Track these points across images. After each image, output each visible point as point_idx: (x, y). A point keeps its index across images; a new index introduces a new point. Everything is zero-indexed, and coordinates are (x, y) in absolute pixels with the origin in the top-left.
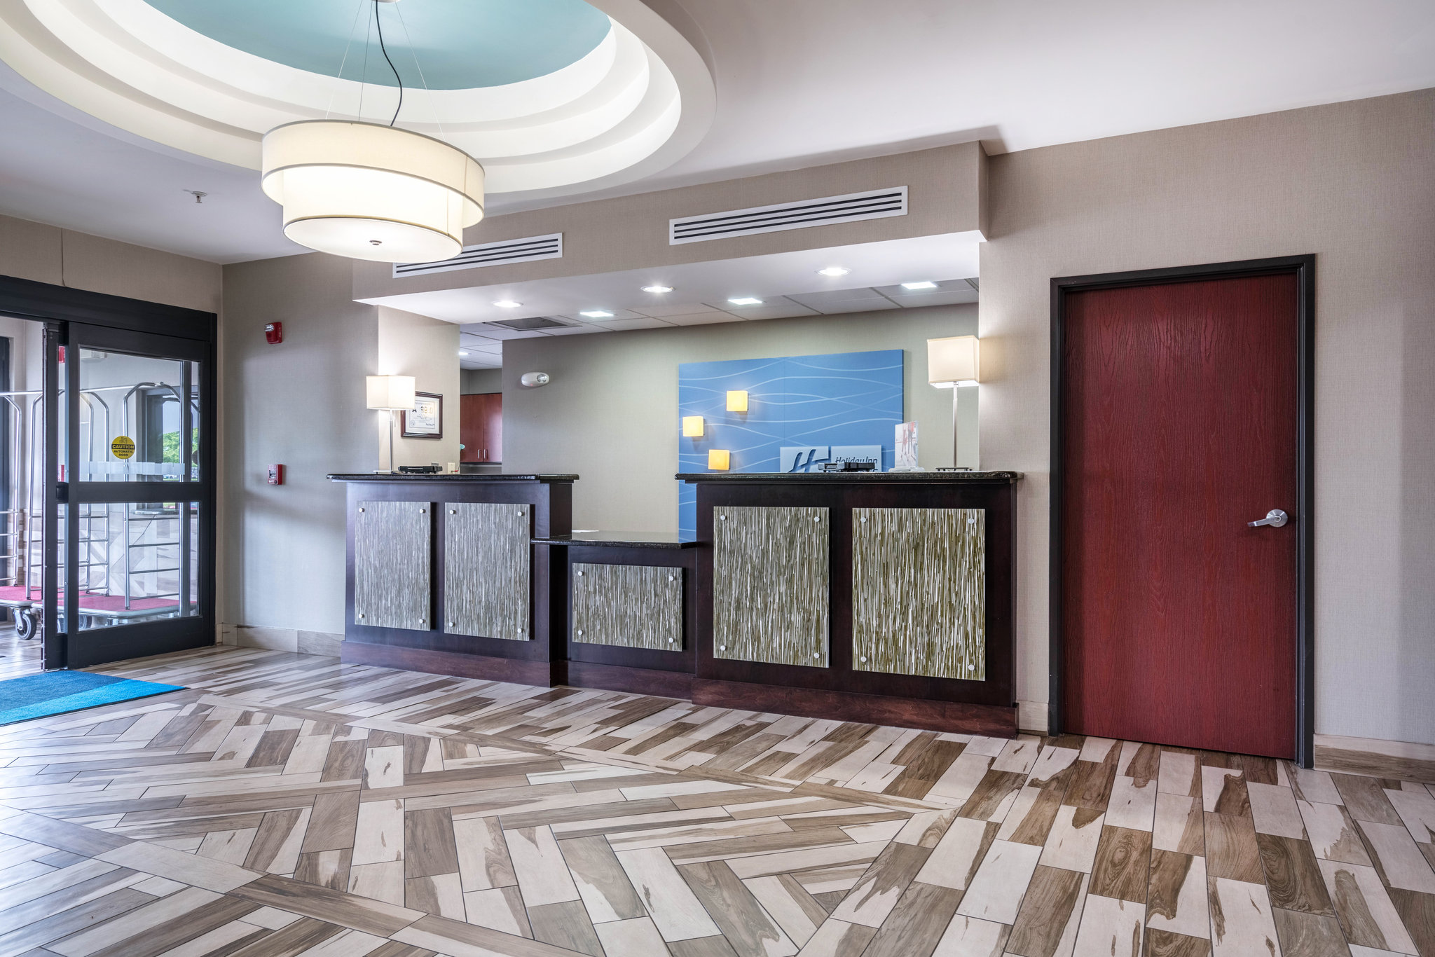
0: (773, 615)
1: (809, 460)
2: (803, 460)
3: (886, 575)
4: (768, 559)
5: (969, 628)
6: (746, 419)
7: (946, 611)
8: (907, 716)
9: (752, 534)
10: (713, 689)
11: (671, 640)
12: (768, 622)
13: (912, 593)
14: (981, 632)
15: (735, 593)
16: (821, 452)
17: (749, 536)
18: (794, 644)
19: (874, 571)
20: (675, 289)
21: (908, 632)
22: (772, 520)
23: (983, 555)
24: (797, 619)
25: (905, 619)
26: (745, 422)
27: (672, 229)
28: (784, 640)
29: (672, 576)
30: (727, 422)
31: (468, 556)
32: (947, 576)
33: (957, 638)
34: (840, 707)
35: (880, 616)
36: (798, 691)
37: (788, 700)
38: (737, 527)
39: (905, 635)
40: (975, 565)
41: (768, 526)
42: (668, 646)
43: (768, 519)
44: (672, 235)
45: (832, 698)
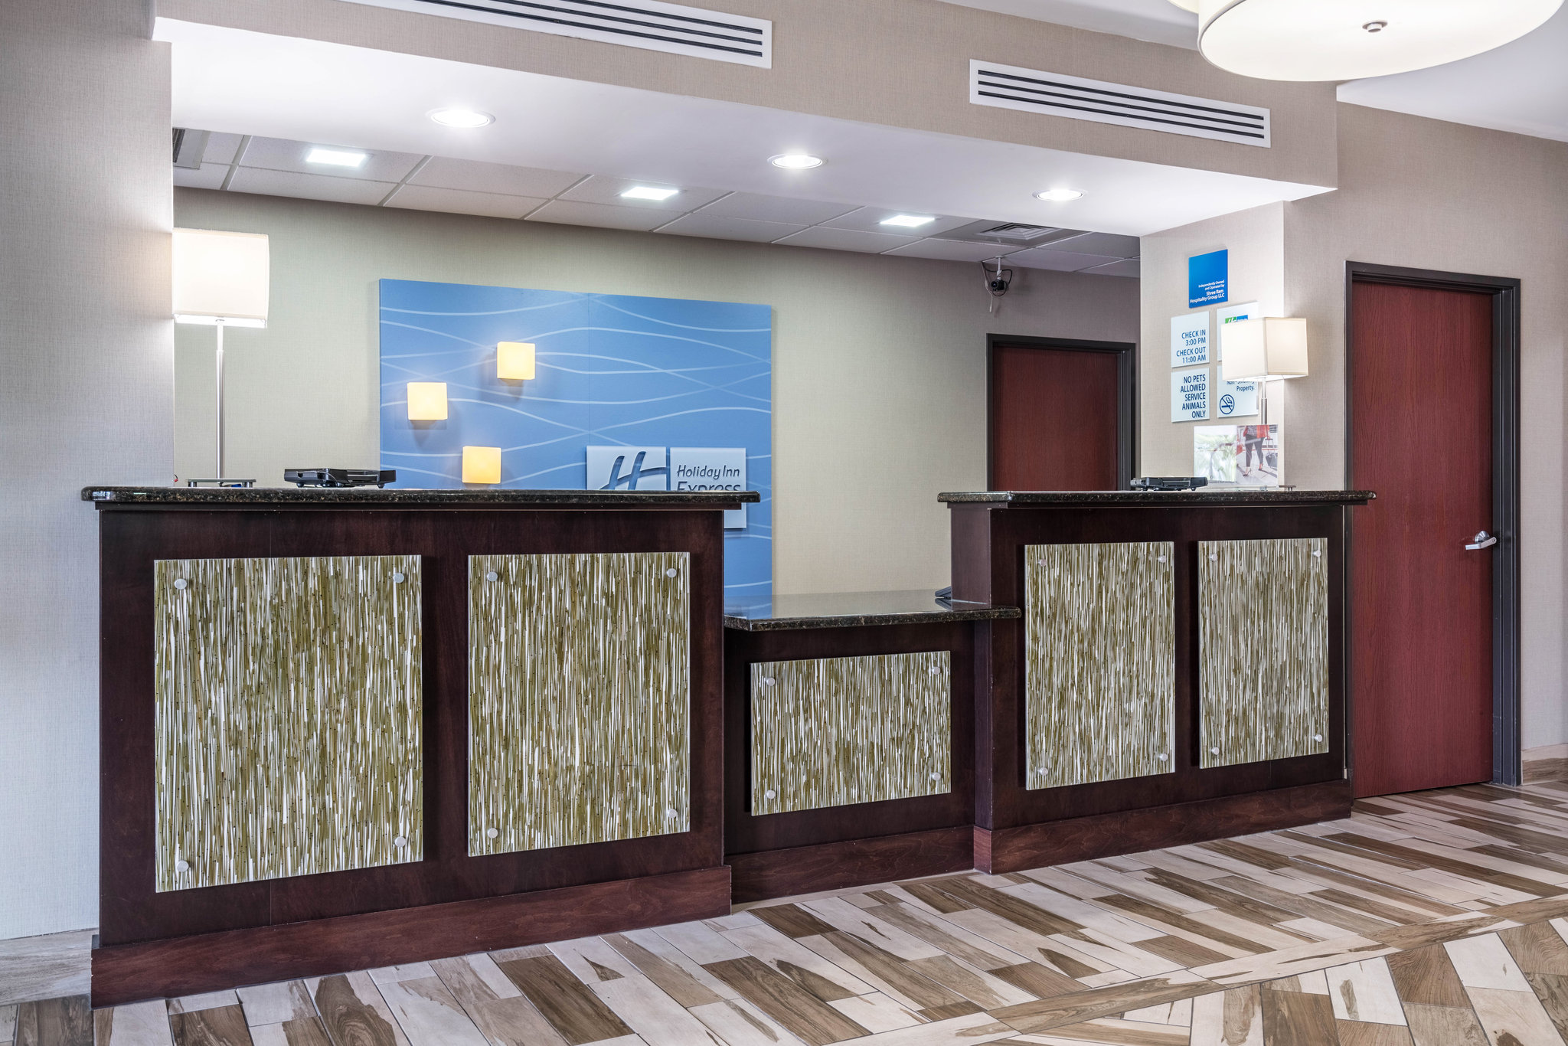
0: (1108, 705)
1: (636, 468)
2: (626, 469)
3: (1235, 630)
4: (1100, 622)
5: (1315, 690)
6: (520, 393)
7: (1294, 670)
8: (1254, 818)
9: (1078, 585)
10: (1020, 842)
11: (935, 776)
12: (1102, 718)
13: (1262, 652)
14: (1325, 693)
15: (1057, 681)
16: (655, 456)
17: (1075, 590)
18: (1134, 746)
19: (1224, 628)
20: (827, 162)
21: (1258, 704)
22: (1105, 563)
23: (1326, 595)
24: (1136, 707)
25: (1254, 689)
26: (517, 399)
27: (974, 78)
28: (1122, 744)
29: (937, 666)
30: (483, 397)
31: (533, 673)
32: (1295, 626)
33: (1303, 705)
34: (1184, 825)
35: (1229, 688)
36: (1135, 815)
37: (1123, 832)
38: (1059, 576)
39: (1255, 709)
40: (1318, 607)
41: (1101, 573)
42: (929, 788)
43: (1100, 564)
44: (974, 87)
45: (1175, 815)
